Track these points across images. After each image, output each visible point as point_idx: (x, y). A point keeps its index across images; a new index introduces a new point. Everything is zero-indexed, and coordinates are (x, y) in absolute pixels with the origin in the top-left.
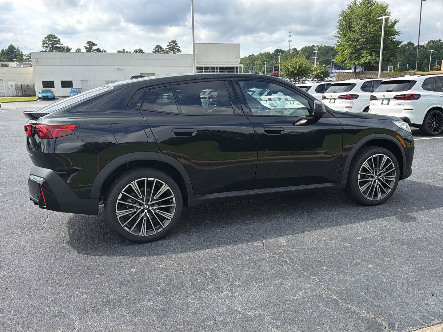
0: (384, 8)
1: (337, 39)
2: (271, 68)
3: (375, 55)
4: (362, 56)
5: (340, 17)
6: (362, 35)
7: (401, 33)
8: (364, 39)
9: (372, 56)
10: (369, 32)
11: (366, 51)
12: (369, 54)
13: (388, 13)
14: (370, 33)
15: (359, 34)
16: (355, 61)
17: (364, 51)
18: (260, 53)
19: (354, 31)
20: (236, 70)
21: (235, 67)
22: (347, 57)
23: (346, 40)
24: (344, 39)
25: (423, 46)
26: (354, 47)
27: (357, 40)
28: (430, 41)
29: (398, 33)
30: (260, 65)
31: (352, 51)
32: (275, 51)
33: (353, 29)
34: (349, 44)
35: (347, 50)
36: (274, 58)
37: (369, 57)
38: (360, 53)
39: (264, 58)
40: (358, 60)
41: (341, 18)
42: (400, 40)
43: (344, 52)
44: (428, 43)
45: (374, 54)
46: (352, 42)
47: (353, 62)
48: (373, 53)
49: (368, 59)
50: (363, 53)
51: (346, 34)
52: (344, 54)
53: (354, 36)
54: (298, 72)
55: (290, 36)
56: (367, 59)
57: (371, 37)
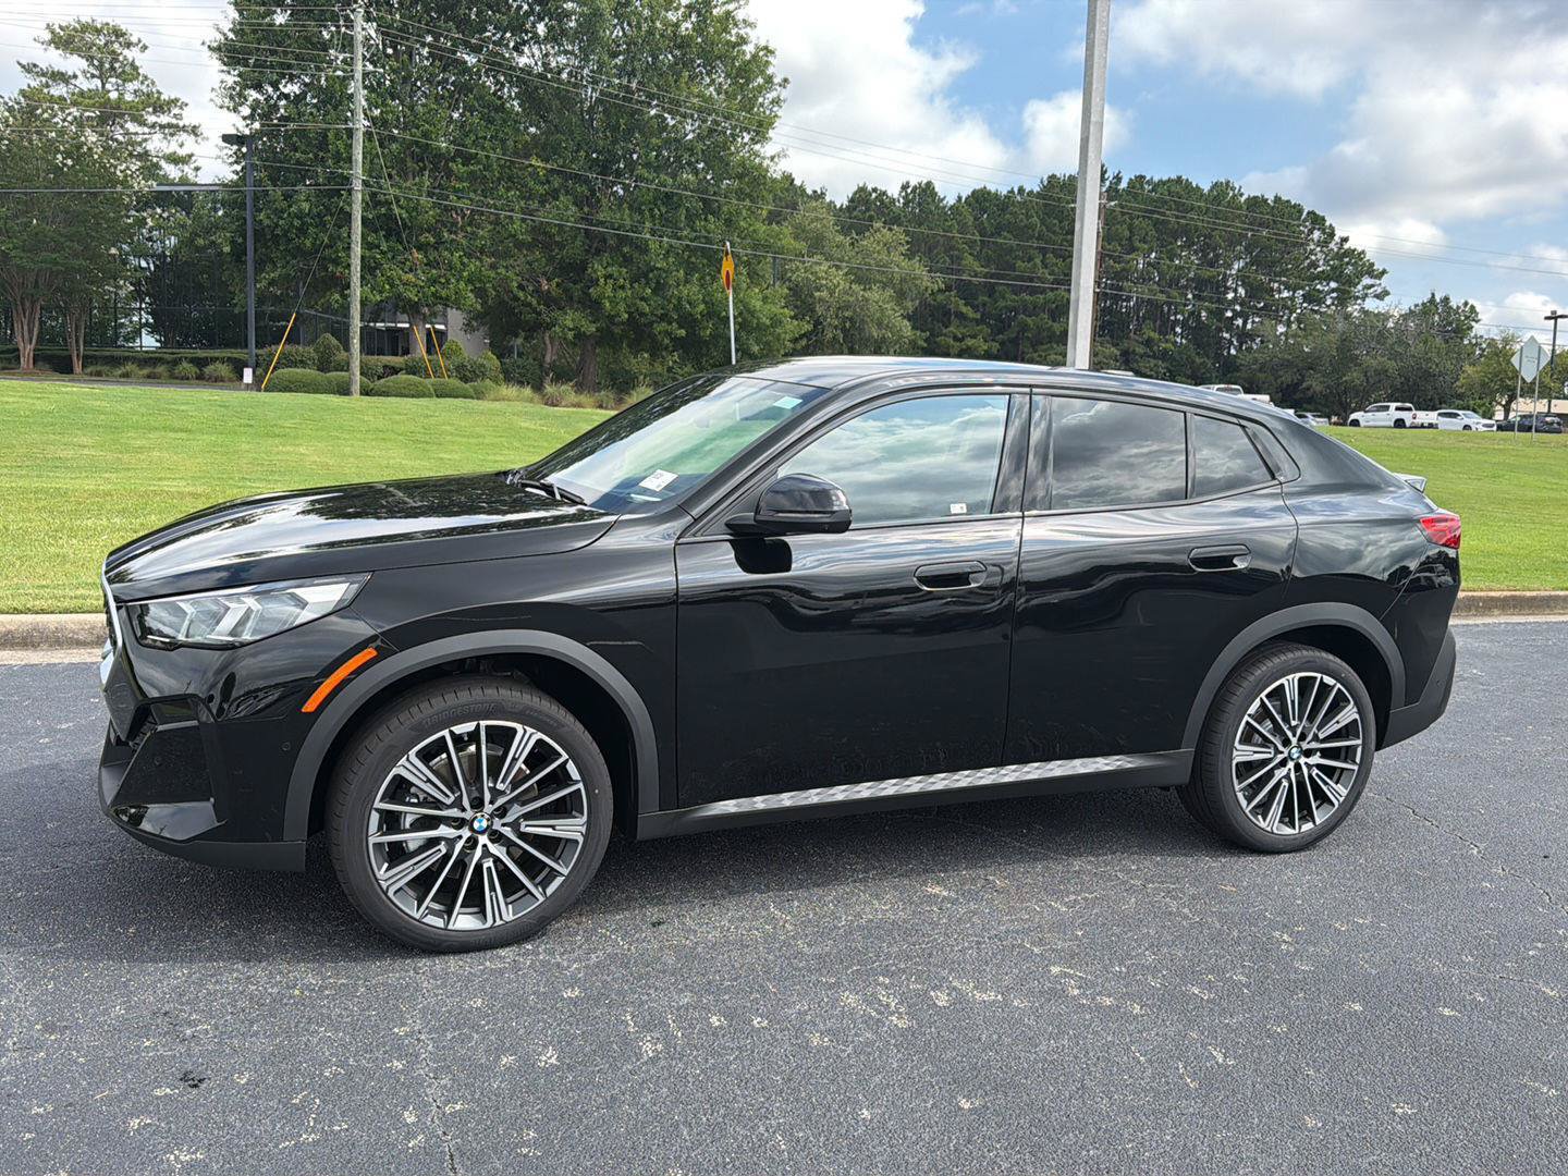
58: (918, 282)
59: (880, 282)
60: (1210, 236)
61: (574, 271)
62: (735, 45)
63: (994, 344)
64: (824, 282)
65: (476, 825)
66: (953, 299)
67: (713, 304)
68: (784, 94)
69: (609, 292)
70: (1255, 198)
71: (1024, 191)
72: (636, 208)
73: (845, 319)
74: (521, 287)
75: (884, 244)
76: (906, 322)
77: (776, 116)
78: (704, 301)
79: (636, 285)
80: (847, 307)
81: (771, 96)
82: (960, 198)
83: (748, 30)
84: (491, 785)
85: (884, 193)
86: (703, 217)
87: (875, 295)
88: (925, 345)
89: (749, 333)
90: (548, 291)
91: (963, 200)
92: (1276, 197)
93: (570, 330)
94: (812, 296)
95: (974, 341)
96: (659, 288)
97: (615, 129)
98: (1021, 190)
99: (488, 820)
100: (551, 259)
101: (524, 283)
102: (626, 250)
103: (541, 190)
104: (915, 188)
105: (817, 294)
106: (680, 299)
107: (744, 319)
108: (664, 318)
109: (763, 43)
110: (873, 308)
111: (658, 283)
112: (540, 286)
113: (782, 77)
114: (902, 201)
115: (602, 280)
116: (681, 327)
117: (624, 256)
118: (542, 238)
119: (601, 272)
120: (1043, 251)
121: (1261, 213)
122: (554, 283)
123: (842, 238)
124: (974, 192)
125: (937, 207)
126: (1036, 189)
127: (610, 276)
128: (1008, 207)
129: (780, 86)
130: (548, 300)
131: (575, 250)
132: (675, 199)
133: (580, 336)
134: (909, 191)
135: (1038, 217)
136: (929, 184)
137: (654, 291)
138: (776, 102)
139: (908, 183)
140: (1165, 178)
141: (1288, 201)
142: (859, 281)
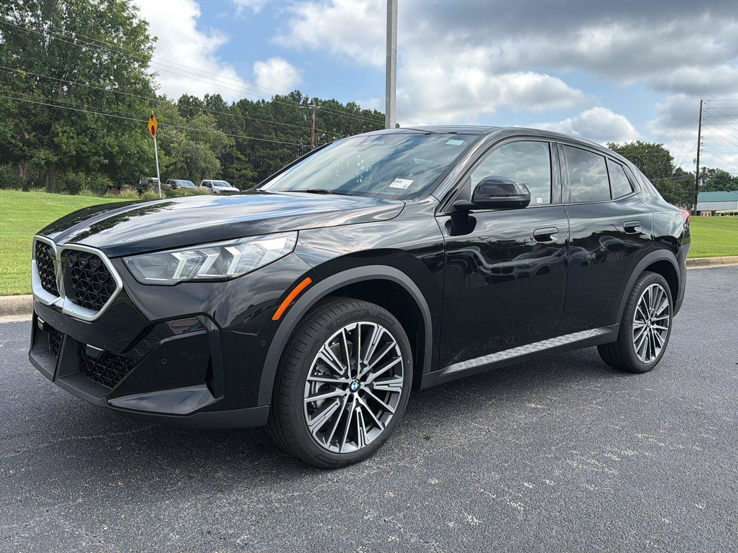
58: (223, 141)
59: (203, 140)
60: (348, 127)
61: (44, 129)
62: (129, 18)
63: (256, 173)
64: (175, 139)
65: (353, 387)
66: (235, 151)
67: (123, 147)
68: (154, 44)
69: (65, 140)
70: (366, 111)
71: (265, 101)
72: (78, 97)
73: (187, 158)
74: (13, 137)
75: (204, 122)
76: (217, 160)
77: (151, 55)
78: (118, 146)
79: (80, 137)
80: (188, 152)
81: (147, 45)
82: (234, 103)
83: (136, 11)
84: (361, 362)
85: (197, 99)
86: (116, 103)
87: (202, 146)
88: (222, 173)
89: (143, 162)
90: (29, 139)
91: (236, 104)
92: (375, 111)
93: (42, 159)
94: (169, 146)
95: (246, 171)
96: (93, 138)
97: (65, 56)
98: (263, 101)
99: (358, 383)
100: (29, 123)
101: (15, 135)
102: (73, 118)
103: (23, 85)
104: (211, 98)
105: (172, 145)
106: (104, 144)
107: (140, 155)
108: (96, 154)
109: (142, 19)
110: (201, 152)
111: (92, 135)
112: (24, 136)
113: (154, 36)
114: (205, 103)
115: (61, 134)
116: (105, 159)
117: (72, 121)
118: (25, 111)
119: (60, 129)
120: (275, 130)
121: (370, 118)
122: (32, 135)
123: (182, 118)
124: (241, 101)
125: (223, 107)
126: (270, 101)
127: (65, 132)
128: (257, 109)
129: (153, 40)
130: (28, 143)
131: (44, 118)
132: (100, 93)
133: (48, 163)
134: (209, 98)
135: (272, 114)
136: (218, 96)
137: (91, 140)
138: (151, 48)
139: (208, 95)
140: (327, 100)
141: (380, 113)
142: (192, 139)
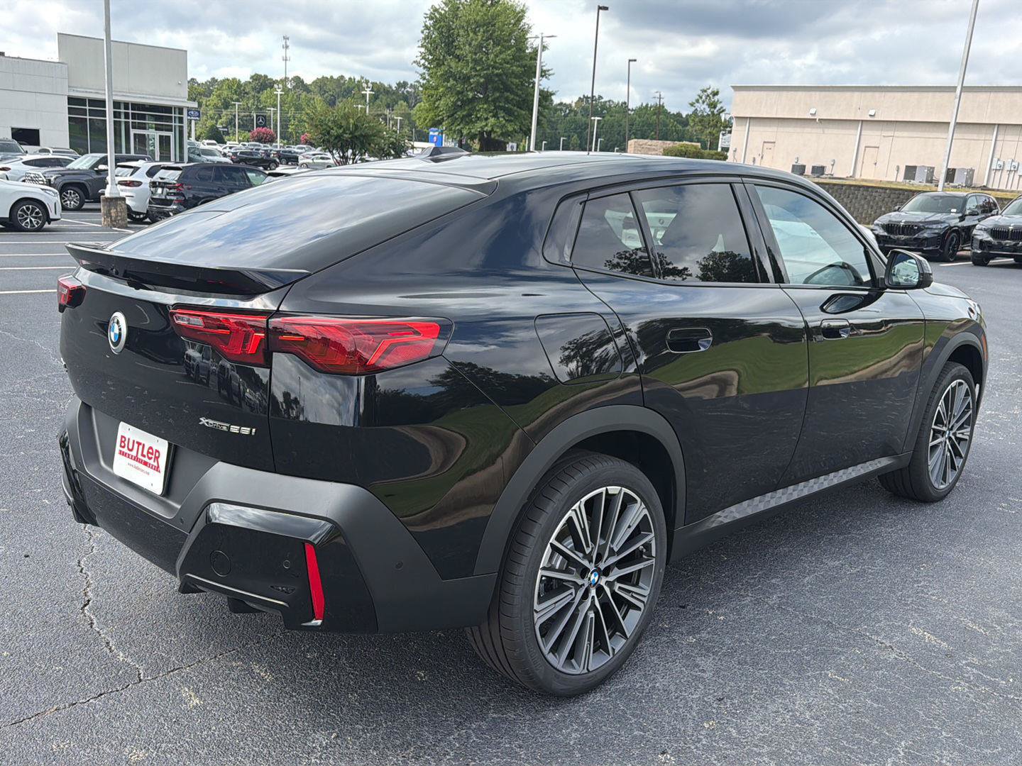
0: (519, 13)
1: (422, 70)
2: (245, 118)
3: (503, 117)
4: (476, 117)
5: (427, 19)
6: (478, 68)
7: (553, 74)
8: (481, 77)
9: (498, 118)
10: (492, 63)
11: (485, 106)
12: (491, 114)
13: (526, 26)
14: (494, 67)
15: (470, 65)
16: (462, 126)
17: (481, 106)
18: (213, 79)
19: (458, 58)
20: (177, 115)
21: (175, 108)
22: (444, 115)
23: (442, 75)
24: (438, 74)
25: (570, 105)
26: (459, 93)
27: (466, 79)
28: (582, 97)
29: (547, 73)
30: (216, 107)
31: (454, 104)
32: (252, 77)
33: (458, 52)
34: (449, 85)
35: (443, 99)
36: (250, 95)
37: (492, 120)
38: (473, 109)
39: (225, 92)
40: (467, 123)
41: (429, 23)
42: (550, 90)
43: (437, 103)
44: (578, 101)
45: (502, 115)
46: (455, 82)
47: (457, 128)
48: (499, 112)
49: (489, 125)
50: (479, 111)
51: (441, 63)
52: (438, 107)
53: (459, 69)
54: (352, 137)
55: (287, 47)
56: (486, 125)
57: (497, 75)
